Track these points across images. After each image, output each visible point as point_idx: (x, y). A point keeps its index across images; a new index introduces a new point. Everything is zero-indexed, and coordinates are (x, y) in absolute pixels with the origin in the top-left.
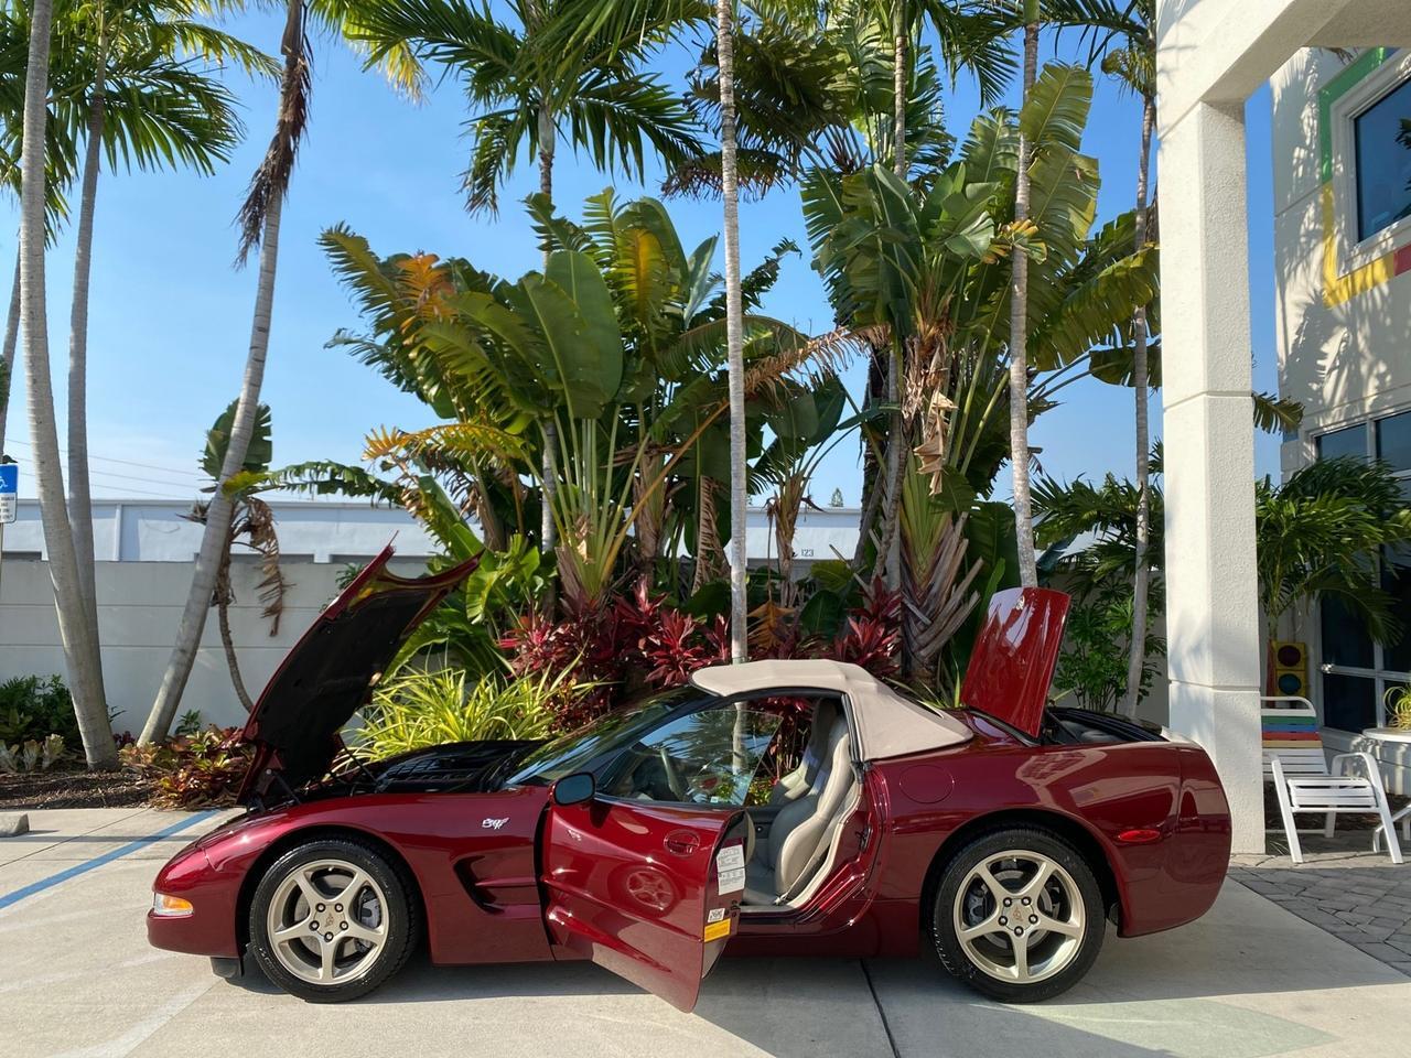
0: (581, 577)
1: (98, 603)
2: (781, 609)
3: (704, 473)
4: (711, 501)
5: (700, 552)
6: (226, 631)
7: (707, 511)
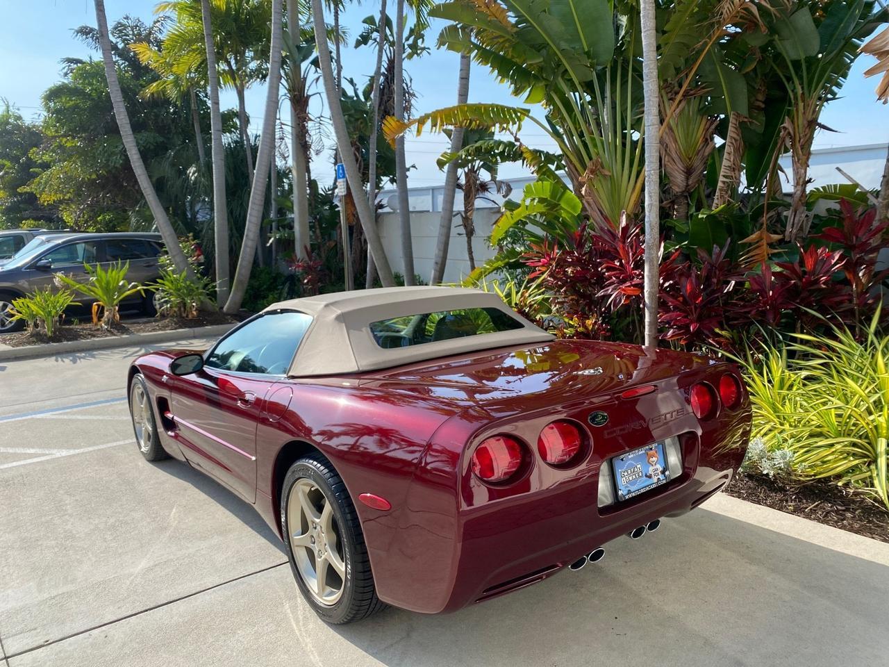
0: (607, 211)
1: (412, 235)
2: (772, 236)
3: (733, 109)
4: (738, 135)
5: (720, 184)
6: (470, 252)
7: (730, 144)
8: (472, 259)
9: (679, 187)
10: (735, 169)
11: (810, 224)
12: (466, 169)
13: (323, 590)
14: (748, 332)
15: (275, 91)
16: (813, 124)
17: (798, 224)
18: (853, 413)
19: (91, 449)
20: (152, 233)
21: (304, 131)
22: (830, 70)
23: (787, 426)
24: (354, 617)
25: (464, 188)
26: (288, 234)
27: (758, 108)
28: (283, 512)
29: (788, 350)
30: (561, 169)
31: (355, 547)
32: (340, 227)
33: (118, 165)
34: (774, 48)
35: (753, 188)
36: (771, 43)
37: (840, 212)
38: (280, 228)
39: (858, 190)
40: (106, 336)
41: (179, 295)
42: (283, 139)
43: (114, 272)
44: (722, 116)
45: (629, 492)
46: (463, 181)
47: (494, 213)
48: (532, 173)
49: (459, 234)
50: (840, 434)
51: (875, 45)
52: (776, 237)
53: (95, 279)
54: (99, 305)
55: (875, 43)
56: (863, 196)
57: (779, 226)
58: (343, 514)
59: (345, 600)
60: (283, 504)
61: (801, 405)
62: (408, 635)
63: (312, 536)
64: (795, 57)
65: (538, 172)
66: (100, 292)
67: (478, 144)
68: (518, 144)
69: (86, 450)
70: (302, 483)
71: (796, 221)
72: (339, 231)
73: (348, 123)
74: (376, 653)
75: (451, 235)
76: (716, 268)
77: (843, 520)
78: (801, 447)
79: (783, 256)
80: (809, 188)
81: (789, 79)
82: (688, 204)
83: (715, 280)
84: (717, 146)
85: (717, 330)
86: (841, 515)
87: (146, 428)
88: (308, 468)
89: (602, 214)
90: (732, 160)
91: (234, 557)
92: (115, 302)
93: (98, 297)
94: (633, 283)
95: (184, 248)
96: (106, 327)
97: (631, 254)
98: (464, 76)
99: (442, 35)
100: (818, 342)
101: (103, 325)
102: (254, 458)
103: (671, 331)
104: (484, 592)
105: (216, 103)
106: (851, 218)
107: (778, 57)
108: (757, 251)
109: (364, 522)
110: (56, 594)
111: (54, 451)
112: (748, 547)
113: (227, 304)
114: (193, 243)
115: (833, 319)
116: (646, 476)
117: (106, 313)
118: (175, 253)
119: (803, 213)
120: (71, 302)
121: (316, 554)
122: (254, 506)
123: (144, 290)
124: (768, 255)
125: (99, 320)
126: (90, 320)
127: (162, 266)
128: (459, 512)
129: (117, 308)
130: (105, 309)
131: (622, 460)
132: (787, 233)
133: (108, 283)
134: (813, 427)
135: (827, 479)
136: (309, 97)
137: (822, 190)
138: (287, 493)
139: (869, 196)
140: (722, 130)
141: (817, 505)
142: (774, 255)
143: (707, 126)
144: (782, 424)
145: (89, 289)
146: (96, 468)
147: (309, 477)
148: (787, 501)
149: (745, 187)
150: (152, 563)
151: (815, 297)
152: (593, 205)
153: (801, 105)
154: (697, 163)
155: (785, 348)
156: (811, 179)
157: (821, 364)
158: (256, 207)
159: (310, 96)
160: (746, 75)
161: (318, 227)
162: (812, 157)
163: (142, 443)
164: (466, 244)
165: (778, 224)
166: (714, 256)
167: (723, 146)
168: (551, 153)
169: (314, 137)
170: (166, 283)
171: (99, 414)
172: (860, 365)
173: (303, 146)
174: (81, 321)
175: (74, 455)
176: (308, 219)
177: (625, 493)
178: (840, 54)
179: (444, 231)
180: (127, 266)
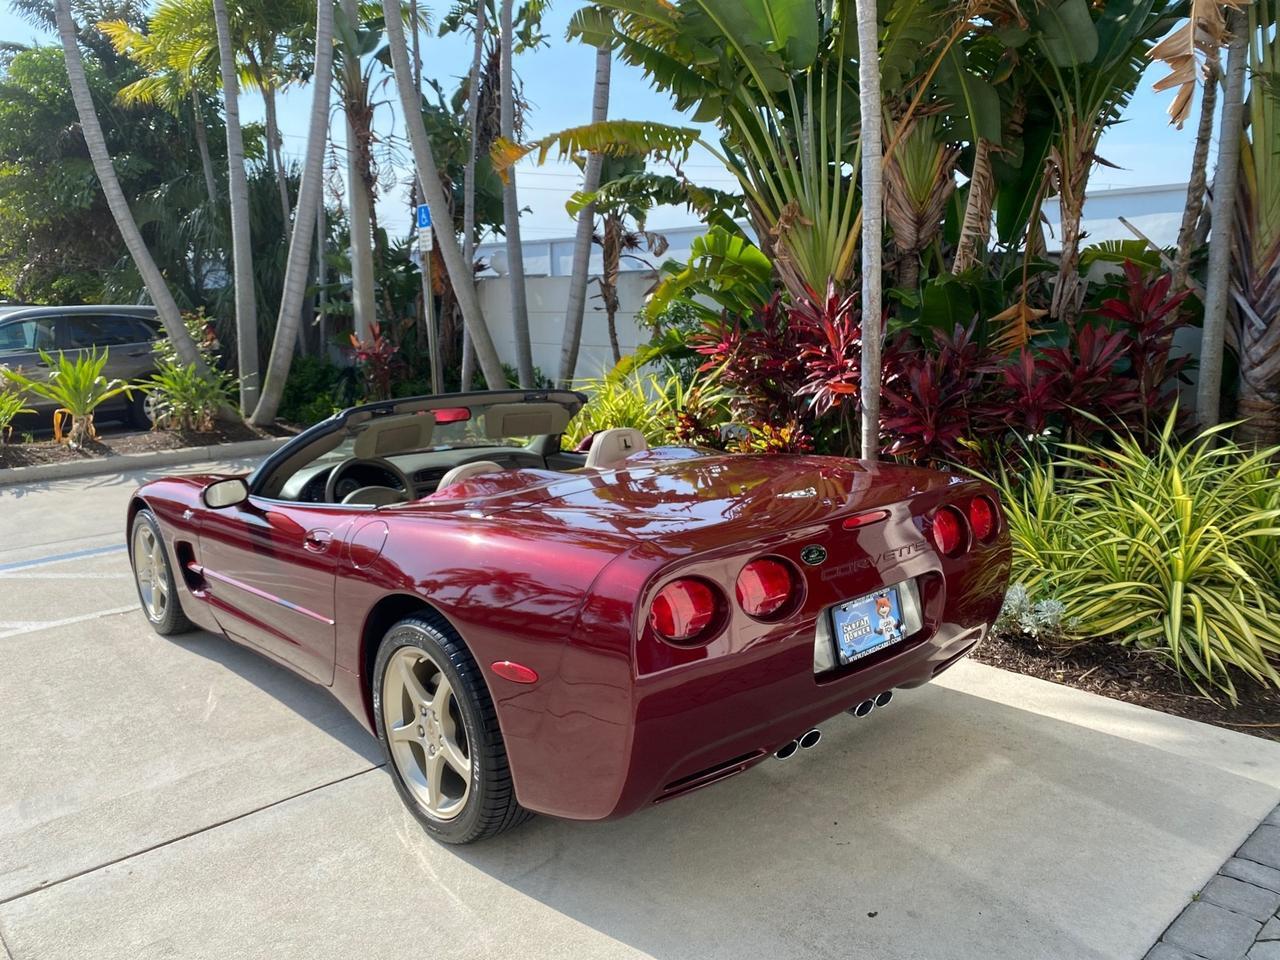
0: (807, 277)
1: (528, 309)
2: (1033, 311)
3: (980, 135)
4: (988, 171)
5: (963, 239)
6: (613, 334)
7: (976, 183)
8: (615, 345)
9: (906, 242)
10: (983, 217)
11: (1084, 293)
12: (606, 216)
13: (438, 799)
14: (1002, 443)
15: (324, 98)
16: (1088, 156)
17: (1068, 294)
18: (1141, 549)
19: (74, 620)
20: (138, 306)
21: (366, 156)
22: (1110, 83)
23: (1054, 568)
24: (483, 833)
25: (603, 242)
26: (344, 307)
27: (1014, 133)
28: (376, 695)
29: (1055, 467)
30: (741, 216)
31: (485, 737)
32: (422, 298)
33: (85, 205)
34: (1036, 49)
35: (1006, 245)
36: (1032, 42)
37: (1125, 279)
38: (332, 299)
39: (1147, 248)
40: (76, 458)
41: (184, 398)
42: (336, 168)
43: (86, 365)
44: (966, 144)
45: (854, 653)
46: (601, 231)
47: (647, 278)
48: (702, 221)
49: (596, 309)
50: (1124, 577)
51: (1170, 48)
52: (1038, 312)
53: (57, 373)
54: (63, 414)
55: (1169, 45)
56: (1154, 257)
57: (1042, 297)
58: (468, 691)
59: (471, 810)
60: (376, 684)
61: (1074, 540)
62: (557, 855)
63: (420, 727)
64: (1064, 63)
65: (709, 219)
66: (64, 393)
67: (624, 180)
68: (680, 179)
69: (67, 621)
70: (406, 652)
71: (1065, 291)
72: (419, 303)
73: (434, 145)
74: (515, 880)
75: (585, 310)
76: (959, 356)
77: (1127, 690)
78: (1072, 596)
79: (1047, 339)
80: (1083, 245)
81: (1057, 93)
82: (919, 266)
83: (957, 372)
84: (959, 185)
85: (961, 440)
86: (1126, 684)
87: (158, 588)
88: (414, 632)
89: (800, 280)
90: (979, 205)
91: (302, 762)
92: (89, 409)
93: (62, 401)
94: (845, 377)
95: (191, 328)
96: (75, 445)
97: (842, 337)
98: (603, 80)
99: (573, 22)
100: (1094, 455)
101: (71, 442)
102: (332, 622)
103: (898, 443)
104: (665, 789)
105: (234, 114)
106: (1139, 286)
107: (1042, 62)
108: (1013, 332)
109: (498, 702)
110: (48, 819)
111: (19, 624)
112: (1005, 728)
113: (257, 411)
114: (204, 321)
115: (1114, 423)
116: (876, 632)
117: (75, 426)
118: (176, 336)
119: (1074, 279)
120: (21, 408)
121: (426, 750)
122: (331, 689)
123: (132, 391)
124: (1028, 337)
125: (65, 434)
126: (50, 435)
127: (160, 355)
128: (634, 682)
129: (92, 417)
130: (74, 420)
131: (844, 610)
132: (1053, 307)
133: (77, 381)
134: (1089, 569)
135: (1107, 638)
136: (372, 107)
137: (1099, 247)
138: (382, 668)
139: (1162, 256)
140: (965, 163)
141: (1094, 672)
142: (1034, 337)
143: (945, 158)
144: (1047, 567)
145: (48, 389)
146: (85, 646)
147: (416, 645)
148: (1055, 668)
149: (997, 244)
150: (185, 774)
151: (1090, 395)
152: (789, 268)
153: (1072, 130)
154: (932, 209)
155: (1051, 464)
156: (1085, 233)
157: (1099, 485)
158: (297, 268)
159: (375, 105)
160: (999, 88)
161: (387, 297)
162: (1086, 202)
163: (152, 609)
164: (607, 323)
165: (1041, 295)
166: (956, 339)
167: (967, 185)
168: (728, 193)
169: (382, 167)
170: (165, 380)
171: (80, 571)
172: (1149, 484)
173: (365, 180)
174: (37, 438)
175: (48, 630)
176: (373, 286)
177: (848, 654)
178: (1126, 59)
179: (577, 303)
180: (106, 355)
